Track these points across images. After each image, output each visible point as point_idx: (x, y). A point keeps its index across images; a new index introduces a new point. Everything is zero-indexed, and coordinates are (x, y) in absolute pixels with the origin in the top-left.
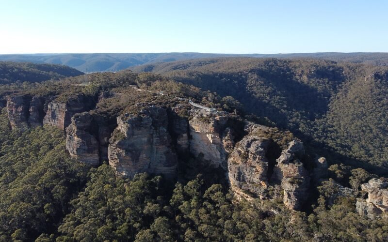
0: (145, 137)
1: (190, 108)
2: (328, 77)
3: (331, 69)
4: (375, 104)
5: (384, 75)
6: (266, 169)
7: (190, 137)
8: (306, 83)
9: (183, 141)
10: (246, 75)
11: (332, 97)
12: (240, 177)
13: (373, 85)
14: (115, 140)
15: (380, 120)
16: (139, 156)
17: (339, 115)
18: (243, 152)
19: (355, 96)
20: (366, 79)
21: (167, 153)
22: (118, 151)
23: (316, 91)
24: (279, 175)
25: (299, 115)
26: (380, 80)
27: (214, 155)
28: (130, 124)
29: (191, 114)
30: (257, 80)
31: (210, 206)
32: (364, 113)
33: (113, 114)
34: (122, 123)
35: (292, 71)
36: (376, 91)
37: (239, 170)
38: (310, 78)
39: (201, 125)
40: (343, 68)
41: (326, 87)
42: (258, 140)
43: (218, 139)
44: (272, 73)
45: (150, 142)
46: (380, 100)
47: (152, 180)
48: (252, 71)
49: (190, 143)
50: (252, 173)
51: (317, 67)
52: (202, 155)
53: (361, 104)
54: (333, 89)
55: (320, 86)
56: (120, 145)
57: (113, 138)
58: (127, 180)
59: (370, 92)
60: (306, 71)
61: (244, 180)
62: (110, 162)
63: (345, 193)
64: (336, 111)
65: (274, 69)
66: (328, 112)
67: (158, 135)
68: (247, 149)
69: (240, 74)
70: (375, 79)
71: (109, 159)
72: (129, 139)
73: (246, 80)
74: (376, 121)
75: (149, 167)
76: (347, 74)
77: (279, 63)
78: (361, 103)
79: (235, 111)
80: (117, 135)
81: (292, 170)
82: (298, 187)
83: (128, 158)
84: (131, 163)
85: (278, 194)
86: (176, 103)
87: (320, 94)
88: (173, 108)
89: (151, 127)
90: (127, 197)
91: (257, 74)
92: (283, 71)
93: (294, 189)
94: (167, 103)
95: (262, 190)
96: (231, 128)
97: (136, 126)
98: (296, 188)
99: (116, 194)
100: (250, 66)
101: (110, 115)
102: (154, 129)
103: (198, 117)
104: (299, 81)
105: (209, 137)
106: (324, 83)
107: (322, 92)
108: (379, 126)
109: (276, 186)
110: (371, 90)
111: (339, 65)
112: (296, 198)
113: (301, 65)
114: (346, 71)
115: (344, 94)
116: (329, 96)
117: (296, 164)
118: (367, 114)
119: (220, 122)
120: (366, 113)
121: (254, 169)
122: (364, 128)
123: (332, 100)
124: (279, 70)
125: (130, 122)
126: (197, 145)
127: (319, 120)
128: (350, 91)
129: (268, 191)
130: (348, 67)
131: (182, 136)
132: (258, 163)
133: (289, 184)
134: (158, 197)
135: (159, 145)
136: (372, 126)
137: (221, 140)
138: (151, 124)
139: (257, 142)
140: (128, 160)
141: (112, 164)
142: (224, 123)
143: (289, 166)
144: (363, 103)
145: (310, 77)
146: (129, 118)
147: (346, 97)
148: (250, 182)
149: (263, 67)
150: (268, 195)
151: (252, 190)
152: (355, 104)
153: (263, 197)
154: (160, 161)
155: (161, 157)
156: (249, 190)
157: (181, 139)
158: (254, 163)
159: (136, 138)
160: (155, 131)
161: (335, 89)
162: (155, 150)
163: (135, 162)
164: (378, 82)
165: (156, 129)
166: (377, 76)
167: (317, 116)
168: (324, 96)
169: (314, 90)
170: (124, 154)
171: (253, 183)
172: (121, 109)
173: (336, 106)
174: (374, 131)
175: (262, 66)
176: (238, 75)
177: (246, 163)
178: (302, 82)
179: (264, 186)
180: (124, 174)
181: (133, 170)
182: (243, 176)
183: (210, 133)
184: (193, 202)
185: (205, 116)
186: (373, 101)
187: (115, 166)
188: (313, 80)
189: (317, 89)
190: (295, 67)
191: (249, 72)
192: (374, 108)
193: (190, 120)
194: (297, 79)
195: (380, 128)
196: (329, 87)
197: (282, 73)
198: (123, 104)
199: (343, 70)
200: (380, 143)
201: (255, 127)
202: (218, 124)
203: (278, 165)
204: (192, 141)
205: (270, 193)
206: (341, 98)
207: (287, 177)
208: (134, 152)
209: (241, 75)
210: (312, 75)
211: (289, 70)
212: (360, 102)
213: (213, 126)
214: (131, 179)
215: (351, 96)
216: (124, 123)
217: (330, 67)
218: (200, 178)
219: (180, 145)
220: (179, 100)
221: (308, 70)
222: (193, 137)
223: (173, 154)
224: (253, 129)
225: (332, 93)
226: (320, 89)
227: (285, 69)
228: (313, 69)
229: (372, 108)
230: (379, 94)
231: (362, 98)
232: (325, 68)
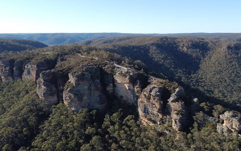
0: (86, 86)
1: (114, 67)
2: (199, 48)
4: (228, 65)
5: (233, 47)
6: (161, 106)
7: (114, 86)
8: (185, 52)
9: (110, 88)
10: (149, 47)
11: (202, 61)
12: (146, 111)
13: (226, 53)
14: (67, 88)
15: (231, 74)
16: (82, 98)
17: (206, 71)
18: (147, 95)
19: (215, 60)
20: (222, 49)
21: (100, 96)
22: (70, 95)
23: (192, 57)
24: (169, 109)
25: (182, 71)
26: (231, 50)
27: (129, 97)
28: (77, 78)
29: (115, 71)
30: (156, 50)
31: (127, 129)
32: (221, 70)
33: (66, 71)
34: (72, 77)
35: (177, 45)
36: (229, 57)
37: (145, 106)
39: (121, 78)
40: (208, 43)
41: (198, 54)
42: (157, 87)
43: (132, 87)
44: (165, 46)
45: (89, 89)
46: (231, 62)
47: (91, 113)
48: (152, 45)
49: (114, 89)
50: (152, 108)
51: (192, 42)
52: (122, 97)
53: (219, 65)
55: (195, 53)
56: (70, 91)
57: (66, 86)
58: (75, 113)
59: (225, 57)
60: (186, 44)
61: (148, 113)
62: (64, 101)
63: (209, 120)
64: (204, 69)
65: (166, 43)
66: (199, 70)
67: (94, 85)
68: (149, 93)
69: (145, 46)
70: (228, 49)
71: (64, 100)
72: (76, 87)
73: (149, 50)
74: (229, 75)
75: (89, 105)
76: (211, 46)
77: (169, 40)
79: (142, 69)
80: (69, 84)
81: (178, 106)
82: (181, 116)
83: (76, 99)
84: (78, 102)
85: (169, 121)
86: (106, 64)
87: (194, 59)
88: (103, 68)
89: (90, 79)
90: (75, 124)
91: (156, 47)
92: (172, 44)
93: (179, 118)
94: (100, 65)
95: (159, 119)
96: (140, 80)
97: (81, 79)
98: (180, 117)
99: (68, 122)
100: (151, 41)
101: (64, 72)
102: (92, 81)
103: (119, 74)
104: (181, 50)
105: (127, 86)
106: (196, 52)
107: (195, 57)
108: (231, 78)
109: (167, 116)
110: (225, 56)
111: (206, 41)
112: (180, 123)
113: (182, 41)
114: (210, 44)
115: (209, 59)
116: (200, 60)
117: (180, 102)
118: (223, 71)
119: (133, 77)
120: (222, 70)
121: (154, 106)
122: (221, 80)
123: (201, 62)
124: (169, 44)
125: (77, 76)
126: (119, 91)
127: (194, 75)
128: (212, 57)
129: (163, 119)
130: (211, 42)
131: (109, 85)
132: (156, 102)
133: (176, 115)
134: (95, 124)
135: (95, 91)
136: (226, 79)
137: (134, 88)
138: (90, 78)
139: (156, 89)
140: (76, 100)
141: (66, 103)
142: (136, 77)
143: (176, 104)
144: (221, 64)
145: (188, 48)
146: (76, 74)
147: (210, 60)
148: (152, 114)
150: (163, 122)
151: (153, 119)
152: (215, 65)
153: (160, 123)
154: (96, 101)
155: (96, 98)
156: (151, 119)
157: (109, 87)
158: (154, 102)
159: (81, 87)
160: (92, 82)
161: (203, 56)
162: (93, 94)
163: (80, 102)
164: (230, 51)
165: (93, 81)
166: (229, 48)
167: (192, 72)
168: (197, 60)
169: (191, 56)
170: (73, 97)
171: (154, 114)
172: (71, 69)
173: (204, 66)
174: (227, 81)
175: (158, 41)
176: (144, 46)
177: (149, 102)
178: (183, 51)
179: (161, 116)
180: (73, 109)
181: (79, 107)
182: (147, 110)
183: (127, 83)
184: (117, 126)
185: (123, 72)
186: (226, 63)
187: (67, 104)
188: (190, 50)
189: (193, 55)
190: (179, 42)
191: (151, 45)
192: (227, 67)
193: (114, 75)
194: (180, 50)
195: (231, 80)
196: (200, 54)
197: (171, 46)
198: (72, 65)
200: (231, 89)
201: (155, 80)
202: (132, 78)
203: (169, 103)
204: (116, 88)
205: (164, 120)
206: (207, 61)
207: (175, 111)
208: (79, 95)
209: (146, 47)
210: (189, 47)
211: (175, 44)
212: (219, 63)
213: (129, 79)
214: (78, 112)
215: (213, 60)
216: (73, 77)
217: (200, 42)
218: (121, 112)
219: (108, 91)
220: (108, 63)
221: (187, 44)
222: (116, 86)
223: (104, 96)
224: (153, 81)
225: (202, 58)
226: (194, 55)
227: (173, 43)
228: (190, 43)
229: (226, 67)
230: (230, 59)
231: (220, 61)
232: (197, 42)
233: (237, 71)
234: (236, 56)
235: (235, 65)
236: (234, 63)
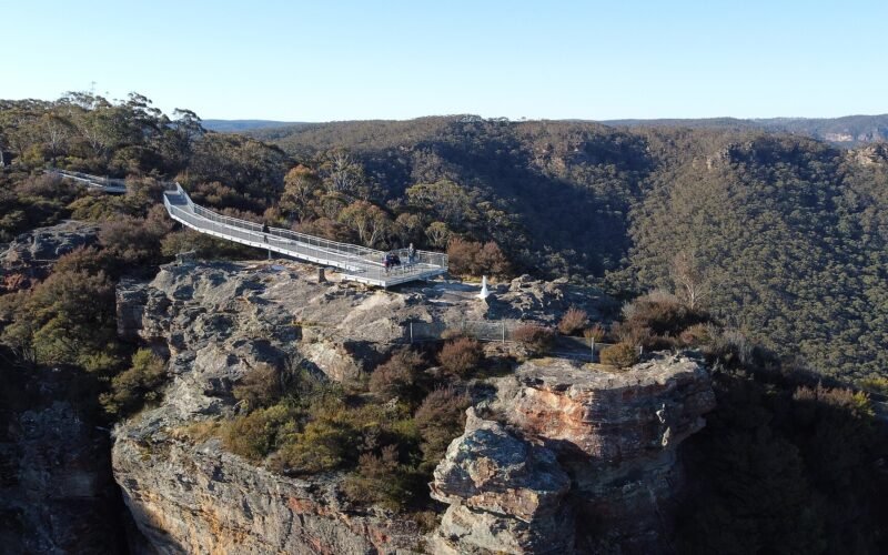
2: (614, 160)
3: (618, 141)
4: (744, 224)
5: (751, 152)
8: (562, 176)
10: (407, 157)
11: (634, 212)
13: (730, 177)
15: (768, 266)
17: (663, 257)
19: (691, 207)
20: (709, 162)
23: (592, 196)
25: (563, 261)
26: (742, 165)
30: (439, 168)
32: (726, 248)
35: (522, 148)
36: (742, 192)
38: (572, 163)
40: (645, 139)
41: (612, 186)
44: (473, 152)
46: (754, 214)
48: (420, 146)
51: (585, 135)
53: (712, 227)
54: (632, 191)
55: (602, 182)
59: (726, 194)
60: (560, 146)
64: (651, 248)
65: (476, 141)
66: (631, 250)
69: (390, 154)
70: (733, 162)
73: (410, 169)
74: (761, 271)
76: (659, 152)
77: (488, 129)
78: (709, 223)
87: (601, 205)
91: (439, 154)
92: (500, 146)
100: (414, 133)
104: (544, 172)
106: (606, 175)
107: (607, 198)
108: (772, 281)
110: (728, 189)
111: (636, 132)
113: (543, 133)
114: (654, 147)
115: (660, 204)
116: (626, 209)
118: (734, 253)
120: (729, 250)
122: (736, 290)
123: (633, 218)
124: (491, 145)
127: (616, 274)
128: (673, 196)
130: (658, 135)
136: (754, 284)
144: (718, 224)
145: (570, 161)
147: (668, 209)
149: (448, 137)
152: (694, 228)
161: (634, 189)
164: (741, 169)
166: (735, 155)
167: (606, 261)
168: (613, 209)
169: (584, 194)
173: (647, 234)
174: (763, 296)
175: (445, 134)
176: (386, 156)
178: (552, 175)
186: (738, 218)
188: (578, 169)
189: (593, 190)
190: (528, 136)
191: (415, 149)
192: (746, 234)
194: (538, 168)
195: (773, 287)
196: (620, 185)
197: (498, 152)
199: (646, 144)
200: (788, 331)
206: (656, 213)
209: (395, 157)
210: (576, 156)
211: (517, 146)
212: (709, 220)
215: (676, 203)
217: (613, 137)
221: (566, 143)
225: (632, 200)
226: (599, 190)
227: (504, 142)
228: (577, 140)
229: (741, 234)
230: (750, 199)
231: (711, 213)
232: (604, 138)
233: (786, 248)
234: (769, 189)
235: (775, 224)
236: (766, 216)
